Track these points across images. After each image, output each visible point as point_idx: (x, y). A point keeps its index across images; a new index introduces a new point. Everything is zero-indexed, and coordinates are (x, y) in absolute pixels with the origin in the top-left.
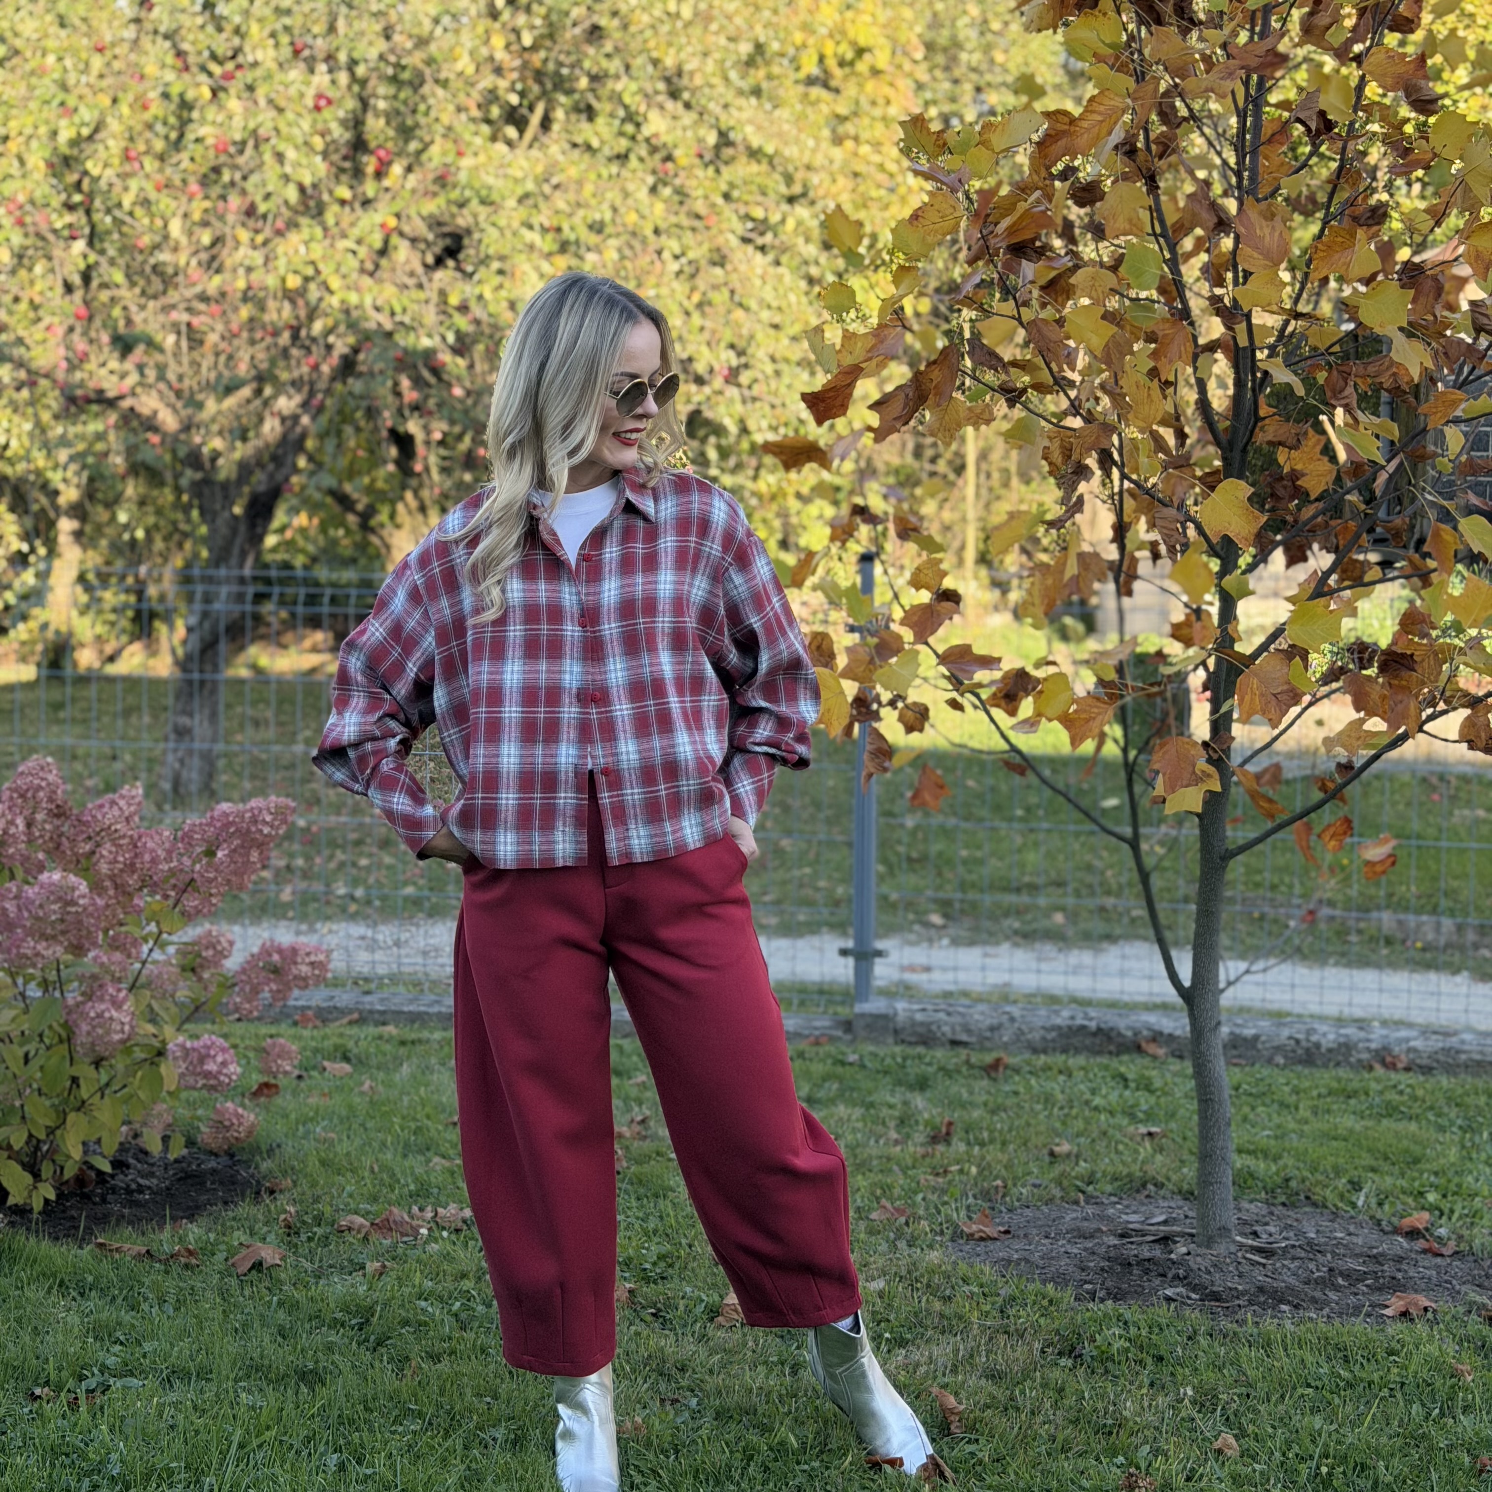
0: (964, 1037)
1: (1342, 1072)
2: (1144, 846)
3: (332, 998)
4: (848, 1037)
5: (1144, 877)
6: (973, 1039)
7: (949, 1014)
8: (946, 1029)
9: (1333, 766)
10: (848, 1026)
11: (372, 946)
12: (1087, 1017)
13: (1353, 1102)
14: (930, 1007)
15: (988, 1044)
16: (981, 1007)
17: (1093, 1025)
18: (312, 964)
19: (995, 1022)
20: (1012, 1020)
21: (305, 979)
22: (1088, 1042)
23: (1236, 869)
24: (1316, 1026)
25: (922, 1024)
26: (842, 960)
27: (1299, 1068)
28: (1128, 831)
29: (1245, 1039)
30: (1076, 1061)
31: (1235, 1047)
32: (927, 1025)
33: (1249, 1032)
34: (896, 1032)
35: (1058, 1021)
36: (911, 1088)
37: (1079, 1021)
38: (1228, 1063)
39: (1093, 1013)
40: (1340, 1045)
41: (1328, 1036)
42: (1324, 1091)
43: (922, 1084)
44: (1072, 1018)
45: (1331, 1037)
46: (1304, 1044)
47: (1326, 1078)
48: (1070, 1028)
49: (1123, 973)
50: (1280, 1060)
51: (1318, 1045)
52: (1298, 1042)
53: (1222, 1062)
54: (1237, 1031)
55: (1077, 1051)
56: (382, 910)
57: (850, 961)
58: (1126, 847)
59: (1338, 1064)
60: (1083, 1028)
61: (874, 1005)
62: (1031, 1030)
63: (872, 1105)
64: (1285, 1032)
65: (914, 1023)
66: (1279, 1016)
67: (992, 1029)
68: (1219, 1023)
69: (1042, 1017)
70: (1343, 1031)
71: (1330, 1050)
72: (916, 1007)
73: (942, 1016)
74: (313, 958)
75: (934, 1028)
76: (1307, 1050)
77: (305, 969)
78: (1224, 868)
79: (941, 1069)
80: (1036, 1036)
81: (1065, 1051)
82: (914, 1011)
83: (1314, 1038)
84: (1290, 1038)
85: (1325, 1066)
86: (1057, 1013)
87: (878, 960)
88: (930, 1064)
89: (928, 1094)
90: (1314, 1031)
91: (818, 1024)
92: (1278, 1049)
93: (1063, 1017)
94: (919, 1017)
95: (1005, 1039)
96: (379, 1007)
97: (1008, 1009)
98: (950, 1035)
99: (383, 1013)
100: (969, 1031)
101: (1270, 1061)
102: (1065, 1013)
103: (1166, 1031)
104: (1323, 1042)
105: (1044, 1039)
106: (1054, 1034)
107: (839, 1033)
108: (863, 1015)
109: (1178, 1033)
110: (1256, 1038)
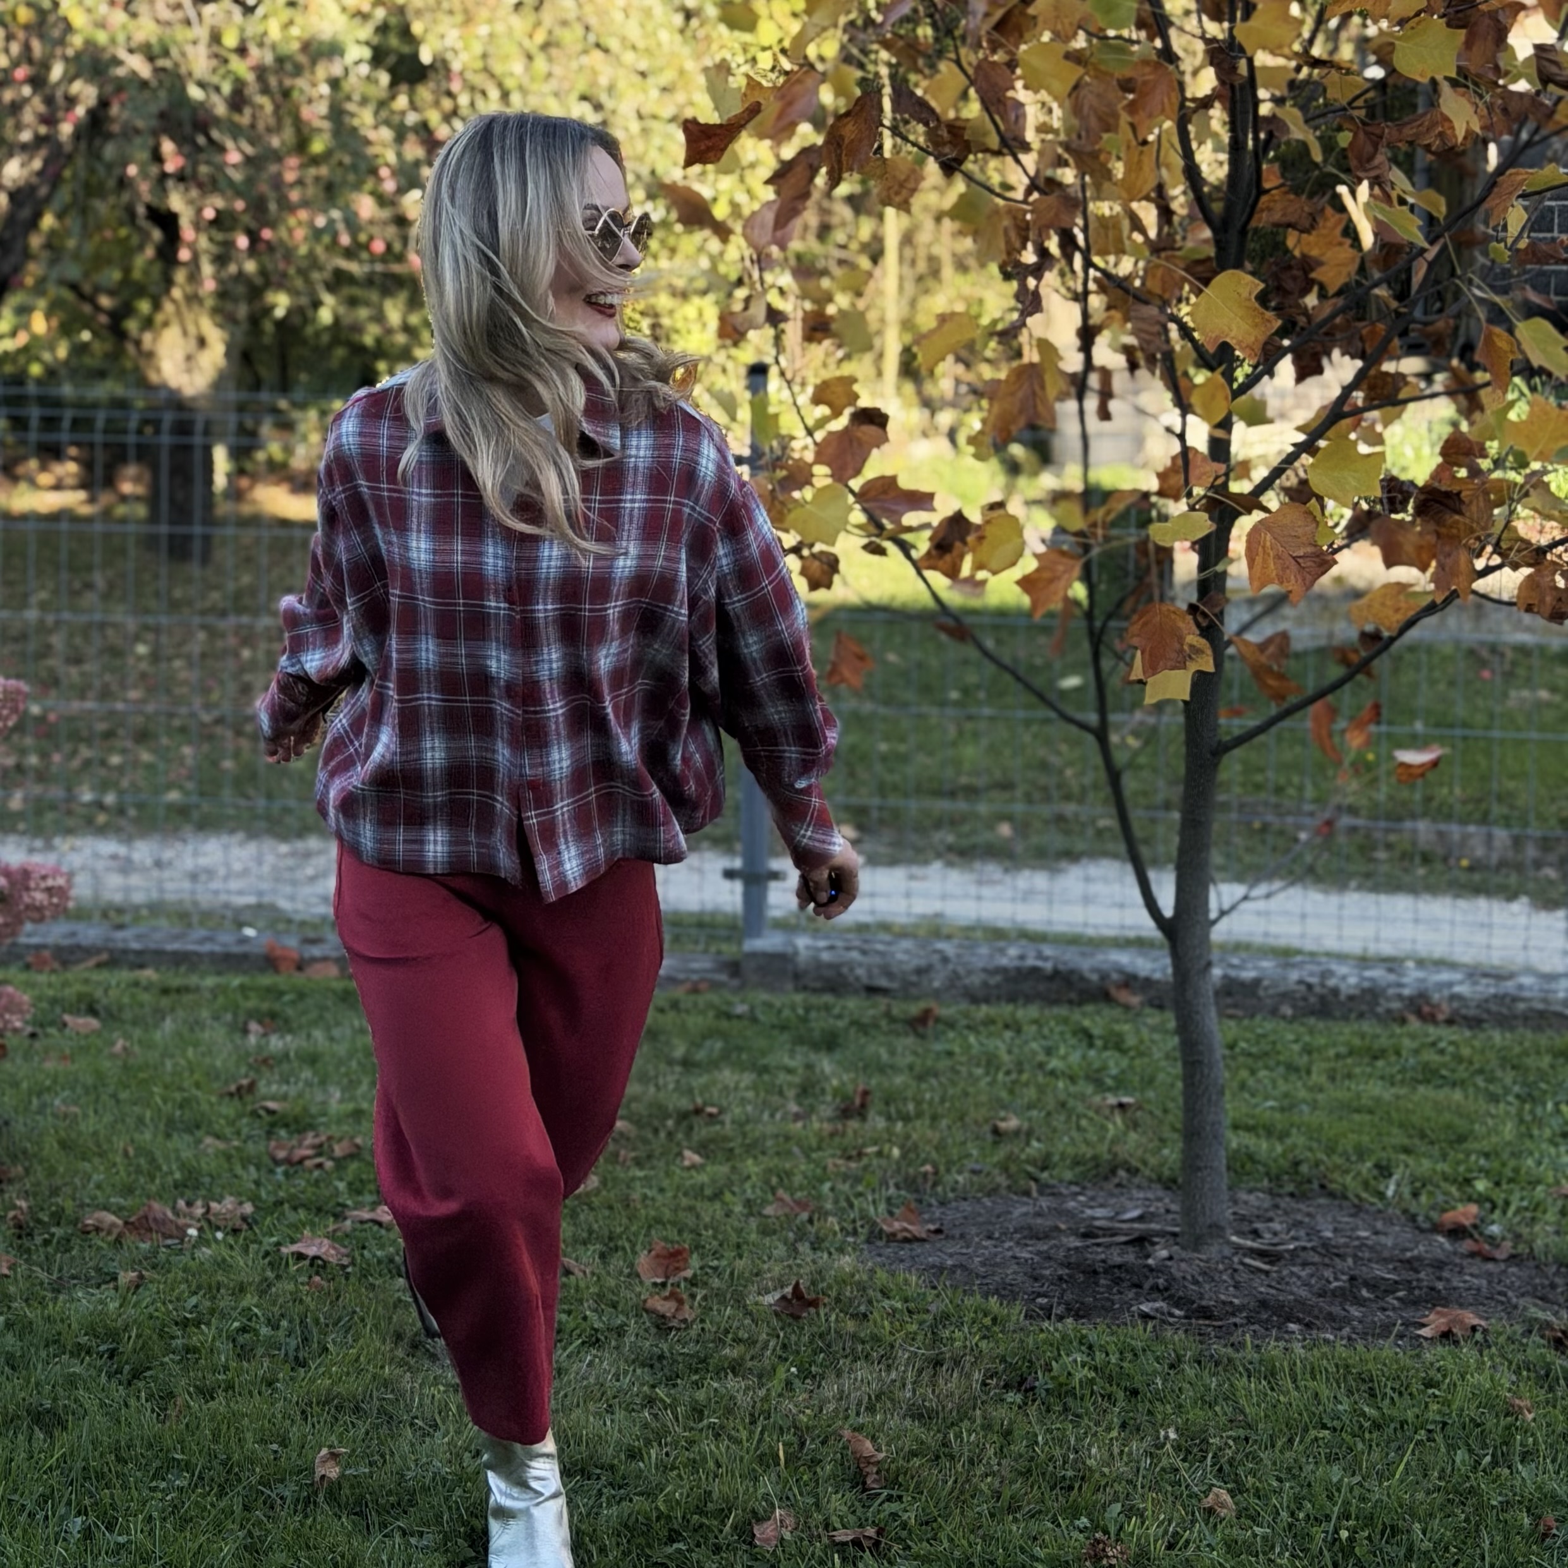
0: (883, 982)
1: (1367, 1026)
2: (1114, 738)
3: (73, 934)
4: (735, 982)
5: (1114, 777)
6: (894, 985)
7: (864, 952)
8: (860, 972)
9: (1353, 634)
10: (734, 968)
11: (126, 867)
12: (1040, 956)
13: (1380, 1063)
14: (839, 943)
15: (914, 991)
16: (906, 944)
17: (1048, 966)
18: (49, 890)
19: (922, 962)
20: (945, 960)
21: (39, 909)
22: (1042, 987)
23: (1231, 768)
24: (1334, 967)
25: (830, 966)
26: (727, 885)
27: (1312, 1021)
28: (1093, 718)
29: (1242, 984)
30: (1027, 1013)
31: (1229, 994)
32: (835, 967)
33: (1248, 975)
34: (797, 976)
35: (1004, 961)
36: (816, 1046)
37: (1031, 962)
38: (1221, 1015)
39: (1048, 951)
40: (1364, 991)
41: (1348, 979)
42: (1343, 1050)
43: (830, 1043)
44: (1022, 957)
45: (1353, 980)
46: (1318, 990)
47: (1345, 1033)
48: (1018, 970)
49: (1087, 900)
50: (1287, 1011)
51: (1335, 992)
52: (1310, 987)
53: (1213, 1012)
54: (1233, 973)
55: (1029, 999)
56: (137, 821)
57: (738, 886)
58: (1090, 739)
59: (1361, 1016)
60: (1035, 970)
61: (768, 942)
62: (970, 973)
63: (765, 1069)
64: (1294, 975)
65: (819, 965)
66: (1286, 955)
67: (920, 971)
68: (1209, 965)
69: (982, 955)
70: (1368, 974)
71: (1351, 998)
72: (822, 944)
73: (855, 955)
74: (50, 882)
75: (845, 970)
76: (1322, 998)
77: (39, 897)
78: (1215, 766)
79: (854, 1023)
80: (976, 980)
81: (1012, 999)
82: (819, 950)
83: (1332, 982)
84: (1300, 982)
85: (1345, 1018)
86: (1002, 951)
87: (773, 885)
88: (839, 1017)
89: (838, 1055)
90: (1330, 973)
91: (696, 965)
92: (1286, 996)
93: (1010, 956)
94: (826, 956)
95: (936, 984)
96: (135, 946)
97: (940, 945)
98: (865, 980)
99: (139, 953)
100: (889, 974)
101: (1274, 1012)
102: (1013, 952)
103: (1143, 973)
104: (1343, 987)
105: (985, 984)
106: (998, 978)
107: (723, 977)
108: (754, 955)
109: (1157, 976)
110: (1257, 982)
